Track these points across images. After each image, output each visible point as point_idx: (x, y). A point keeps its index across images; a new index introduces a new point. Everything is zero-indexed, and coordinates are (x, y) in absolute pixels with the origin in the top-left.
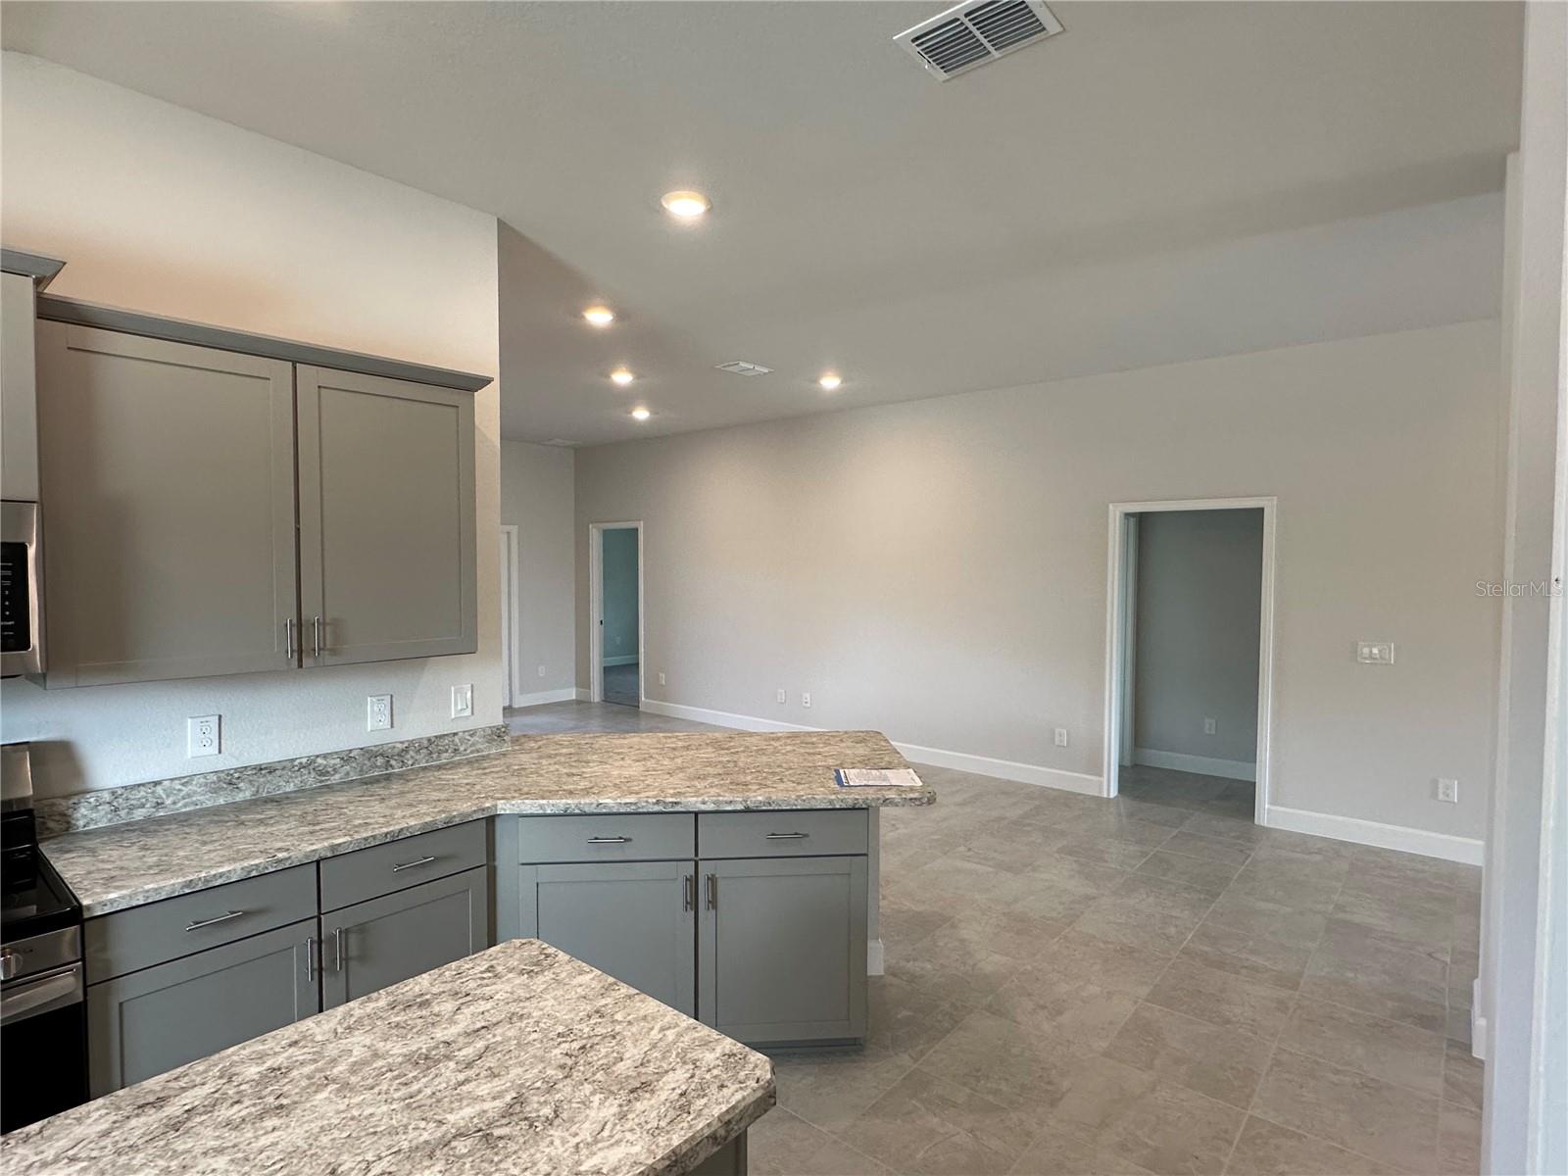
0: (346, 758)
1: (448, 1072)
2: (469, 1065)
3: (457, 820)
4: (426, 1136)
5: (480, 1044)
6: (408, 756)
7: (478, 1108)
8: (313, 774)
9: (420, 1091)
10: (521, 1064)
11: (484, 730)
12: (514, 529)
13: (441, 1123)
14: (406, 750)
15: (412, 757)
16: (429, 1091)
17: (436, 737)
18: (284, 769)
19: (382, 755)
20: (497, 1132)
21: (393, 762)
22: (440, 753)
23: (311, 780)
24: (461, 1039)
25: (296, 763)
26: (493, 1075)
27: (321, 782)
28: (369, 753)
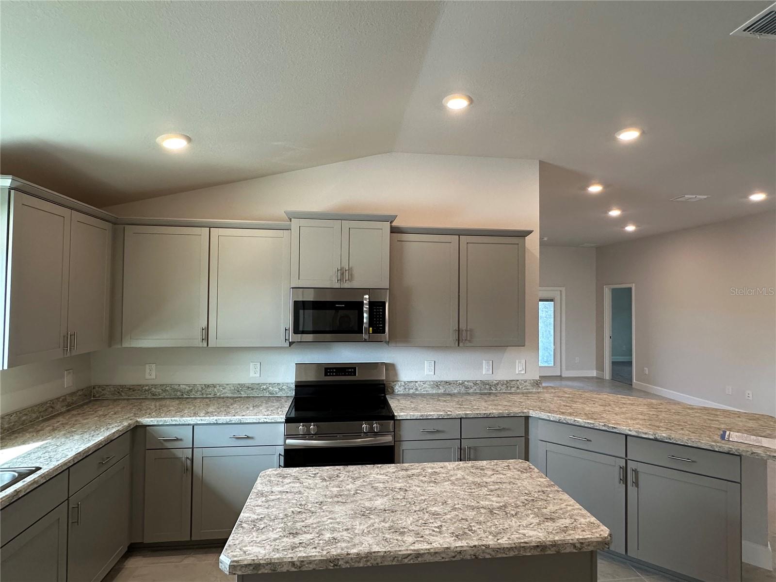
0: (475, 383)
1: (485, 490)
2: (492, 491)
3: (512, 415)
4: (473, 504)
5: (497, 487)
6: (498, 387)
7: (491, 503)
8: (463, 388)
9: (474, 492)
10: (509, 497)
11: (530, 380)
12: (563, 289)
13: (478, 502)
14: (498, 384)
15: (500, 387)
16: (477, 493)
17: (510, 380)
18: (454, 384)
19: (488, 384)
20: (495, 511)
21: (492, 388)
22: (511, 387)
23: (463, 390)
24: (491, 483)
25: (458, 382)
26: (498, 496)
27: (467, 391)
28: (484, 383)
